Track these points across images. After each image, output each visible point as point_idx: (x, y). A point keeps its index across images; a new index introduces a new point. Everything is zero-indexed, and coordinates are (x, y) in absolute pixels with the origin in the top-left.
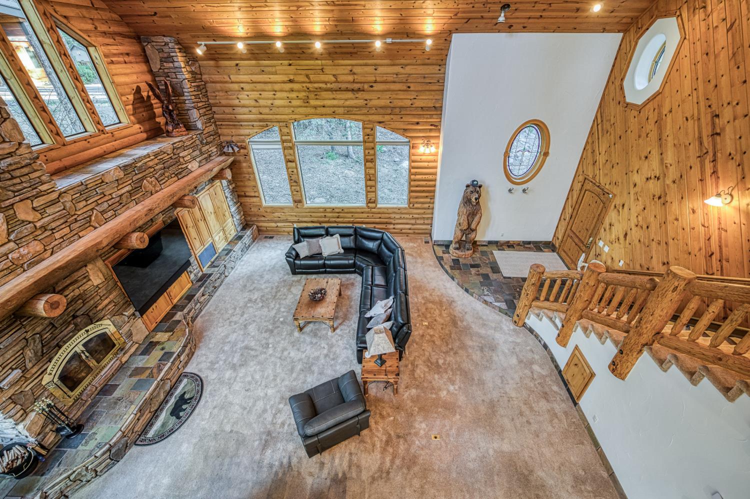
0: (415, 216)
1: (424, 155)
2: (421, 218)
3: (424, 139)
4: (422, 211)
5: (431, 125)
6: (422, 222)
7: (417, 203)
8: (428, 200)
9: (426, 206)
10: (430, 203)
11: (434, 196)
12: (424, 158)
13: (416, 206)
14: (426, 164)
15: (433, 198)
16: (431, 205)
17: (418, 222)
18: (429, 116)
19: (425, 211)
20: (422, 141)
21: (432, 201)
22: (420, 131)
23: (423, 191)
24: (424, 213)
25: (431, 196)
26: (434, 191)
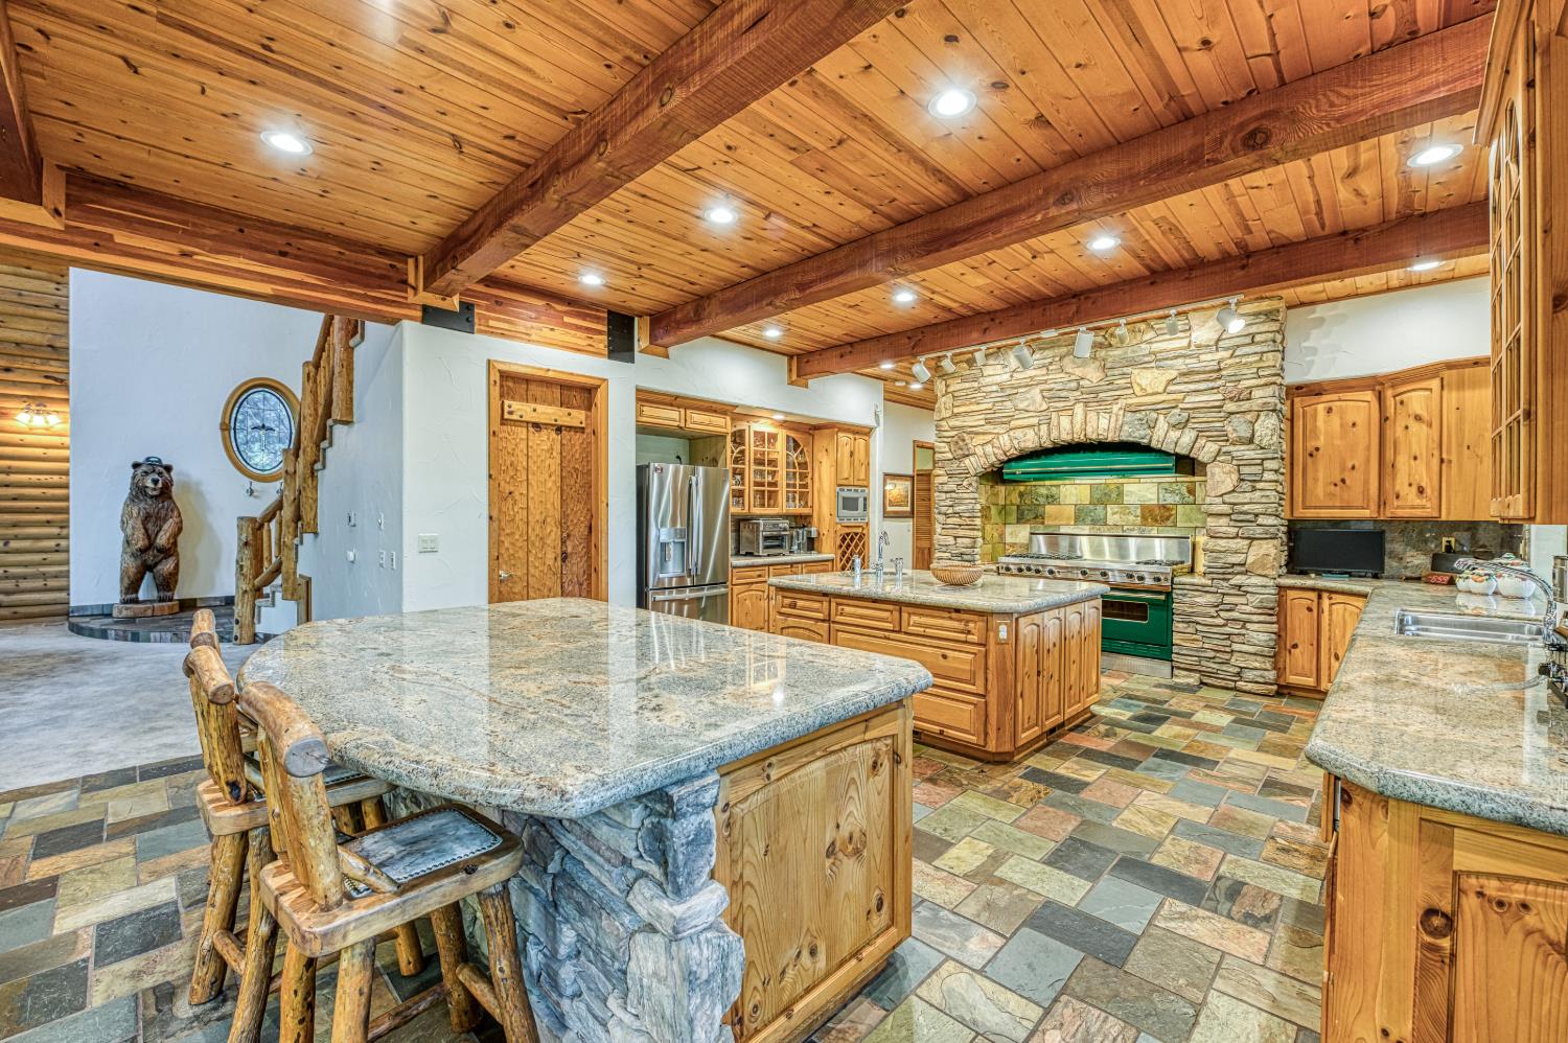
0: (12, 570)
1: (31, 432)
2: (34, 577)
3: (29, 401)
4: (38, 557)
5: (46, 377)
6: (39, 583)
7: (16, 537)
8: (55, 531)
9: (52, 544)
10: (59, 536)
11: (68, 521)
12: (29, 438)
13: (14, 544)
14: (39, 452)
15: (65, 525)
16: (63, 543)
17: (24, 584)
18: (38, 361)
19: (44, 556)
20: (24, 405)
21: (64, 532)
22: (15, 383)
23: (37, 511)
24: (44, 563)
25: (62, 521)
26: (66, 511)
